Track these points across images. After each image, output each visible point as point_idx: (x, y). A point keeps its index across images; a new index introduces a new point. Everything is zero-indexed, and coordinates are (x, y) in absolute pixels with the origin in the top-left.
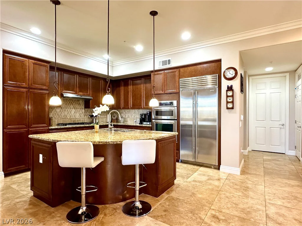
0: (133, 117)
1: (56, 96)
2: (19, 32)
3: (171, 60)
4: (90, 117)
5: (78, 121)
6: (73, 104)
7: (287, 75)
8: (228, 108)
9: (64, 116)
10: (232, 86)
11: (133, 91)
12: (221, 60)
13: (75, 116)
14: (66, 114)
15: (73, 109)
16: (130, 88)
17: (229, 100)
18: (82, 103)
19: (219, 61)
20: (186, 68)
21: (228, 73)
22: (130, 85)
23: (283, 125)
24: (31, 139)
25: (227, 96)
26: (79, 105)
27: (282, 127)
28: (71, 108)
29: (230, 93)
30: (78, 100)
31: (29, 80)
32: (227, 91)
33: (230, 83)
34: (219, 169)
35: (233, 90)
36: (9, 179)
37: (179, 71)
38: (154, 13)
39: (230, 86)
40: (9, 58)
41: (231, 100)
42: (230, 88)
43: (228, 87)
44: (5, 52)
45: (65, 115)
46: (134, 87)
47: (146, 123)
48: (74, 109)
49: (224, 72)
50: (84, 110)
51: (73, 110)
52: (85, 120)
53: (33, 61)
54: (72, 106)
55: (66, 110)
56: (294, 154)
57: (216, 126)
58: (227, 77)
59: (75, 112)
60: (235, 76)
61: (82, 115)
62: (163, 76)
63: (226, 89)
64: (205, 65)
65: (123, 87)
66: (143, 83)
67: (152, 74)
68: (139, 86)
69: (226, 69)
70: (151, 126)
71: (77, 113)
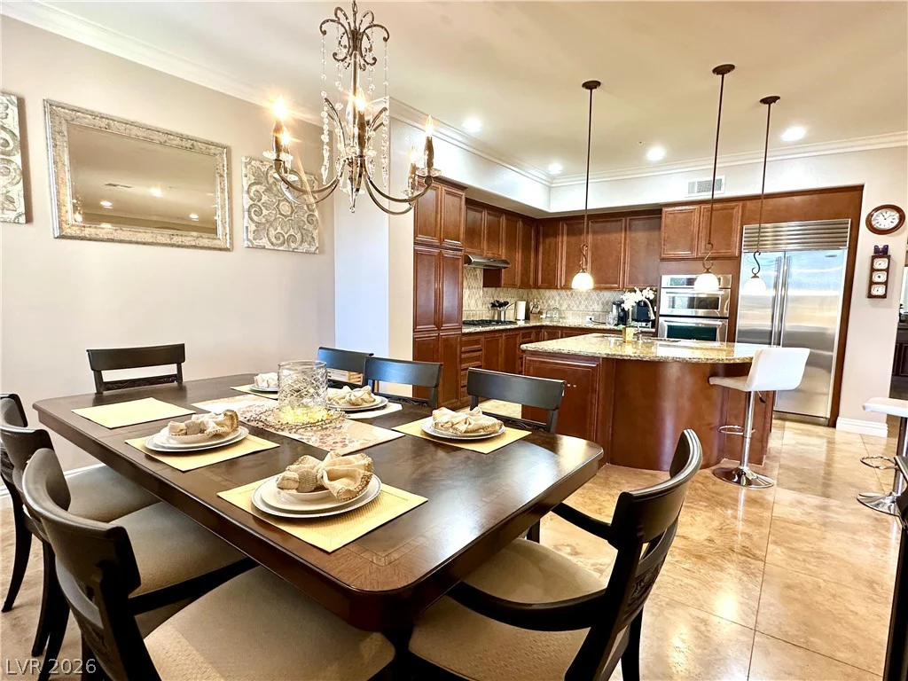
0: (582, 307)
3: (723, 181)
5: (472, 316)
6: (466, 278)
8: (870, 296)
10: (886, 248)
11: (595, 248)
12: (862, 186)
13: (468, 306)
15: (466, 287)
16: (588, 239)
17: (876, 279)
21: (881, 219)
22: (588, 232)
24: (524, 351)
25: (873, 270)
26: (475, 280)
29: (881, 263)
30: (474, 268)
32: (873, 258)
33: (881, 241)
34: (834, 426)
35: (889, 257)
37: (744, 207)
38: (769, 101)
39: (881, 247)
41: (883, 278)
42: (882, 253)
43: (876, 250)
46: (599, 237)
48: (467, 290)
49: (870, 216)
50: (482, 290)
51: (467, 292)
52: (483, 314)
58: (876, 226)
59: (468, 296)
60: (896, 226)
61: (480, 303)
62: (696, 217)
63: (872, 253)
64: (815, 197)
65: (565, 238)
66: (626, 230)
67: (665, 210)
68: (613, 236)
69: (877, 210)
70: (654, 330)
71: (472, 298)
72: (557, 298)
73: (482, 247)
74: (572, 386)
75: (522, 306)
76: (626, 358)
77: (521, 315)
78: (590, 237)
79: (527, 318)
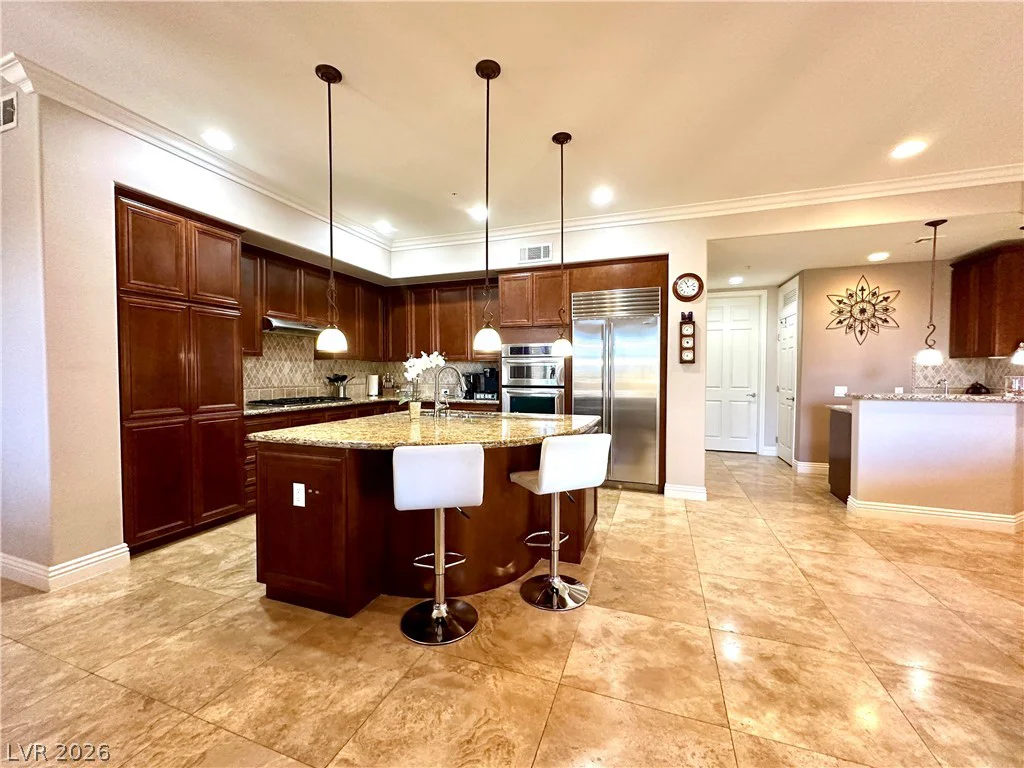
1: (334, 328)
2: (164, 138)
3: (551, 248)
4: (327, 381)
5: (298, 393)
6: (286, 349)
7: (764, 293)
8: (682, 361)
9: (264, 381)
10: (691, 314)
11: (443, 318)
12: (667, 256)
13: (291, 382)
14: (269, 375)
15: (286, 360)
16: (435, 309)
17: (685, 345)
18: (309, 345)
19: (665, 257)
20: (587, 269)
21: (684, 286)
22: (435, 302)
23: (754, 396)
25: (682, 336)
26: (301, 350)
27: (752, 399)
28: (281, 359)
29: (688, 329)
30: (298, 337)
31: (188, 277)
32: (681, 324)
33: (687, 307)
34: (663, 493)
35: (693, 324)
36: (145, 561)
37: (571, 274)
38: (561, 138)
39: (687, 313)
40: (134, 212)
41: (691, 344)
42: (687, 319)
43: (683, 315)
44: (121, 191)
45: (266, 376)
46: (446, 306)
47: (482, 396)
48: (288, 363)
49: (675, 284)
50: (313, 363)
51: (288, 365)
52: (315, 391)
53: (198, 225)
54: (284, 355)
55: (270, 363)
56: (774, 454)
57: (655, 399)
58: (682, 293)
59: (291, 370)
60: (697, 293)
61: (310, 378)
62: (528, 284)
63: (680, 320)
64: (629, 265)
65: (413, 307)
66: (470, 300)
67: (501, 277)
68: (458, 306)
69: (681, 277)
70: (498, 402)
71: (296, 371)
73: (297, 310)
74: (314, 492)
75: (374, 379)
77: (374, 390)
78: (437, 305)
79: (380, 394)
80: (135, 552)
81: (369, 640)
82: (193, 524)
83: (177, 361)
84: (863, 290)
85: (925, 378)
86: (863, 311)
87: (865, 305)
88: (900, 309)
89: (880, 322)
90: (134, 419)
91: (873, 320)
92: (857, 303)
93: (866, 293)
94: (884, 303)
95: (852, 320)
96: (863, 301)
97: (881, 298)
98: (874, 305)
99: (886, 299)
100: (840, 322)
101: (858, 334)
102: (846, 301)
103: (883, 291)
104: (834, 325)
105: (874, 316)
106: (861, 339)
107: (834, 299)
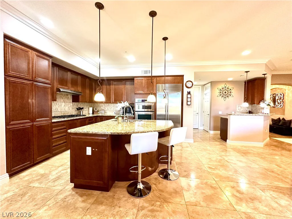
0: (112, 109)
4: (76, 109)
5: (67, 113)
6: (63, 98)
7: (200, 87)
8: (187, 105)
9: (55, 109)
10: (190, 92)
11: (115, 90)
13: (64, 110)
14: (57, 107)
15: (63, 102)
16: (112, 87)
17: (188, 100)
18: (70, 97)
19: (183, 76)
20: (161, 78)
21: (188, 84)
22: (112, 85)
25: (187, 98)
26: (68, 99)
27: (197, 114)
28: (61, 102)
29: (189, 96)
30: (67, 94)
32: (187, 95)
33: (189, 90)
35: (191, 94)
36: (16, 178)
37: (156, 79)
39: (189, 92)
40: (11, 46)
41: (190, 100)
42: (189, 93)
44: (6, 37)
45: (56, 108)
46: (116, 86)
48: (64, 103)
49: (186, 84)
50: (71, 103)
51: (63, 104)
52: (72, 112)
53: (36, 53)
54: (62, 100)
55: (57, 103)
57: (180, 115)
58: (187, 86)
59: (64, 106)
60: (192, 86)
61: (71, 108)
62: (144, 81)
63: (187, 93)
64: (173, 77)
65: (105, 86)
66: (124, 85)
67: (135, 78)
68: (120, 86)
69: (187, 82)
70: (134, 116)
71: (66, 106)
72: (104, 106)
73: (68, 86)
74: (95, 149)
75: (91, 109)
76: (120, 134)
77: (91, 112)
78: (113, 86)
79: (93, 113)
80: (11, 176)
81: (119, 199)
82: (33, 162)
83: (28, 103)
84: (225, 87)
85: (239, 109)
86: (225, 92)
87: (226, 91)
88: (234, 92)
89: (229, 95)
90: (11, 125)
91: (227, 95)
92: (224, 90)
93: (226, 88)
94: (230, 91)
95: (223, 94)
96: (225, 90)
97: (229, 89)
98: (228, 91)
99: (230, 90)
100: (220, 95)
101: (224, 98)
102: (222, 90)
103: (230, 88)
104: (219, 96)
105: (228, 94)
106: (225, 99)
107: (219, 89)
